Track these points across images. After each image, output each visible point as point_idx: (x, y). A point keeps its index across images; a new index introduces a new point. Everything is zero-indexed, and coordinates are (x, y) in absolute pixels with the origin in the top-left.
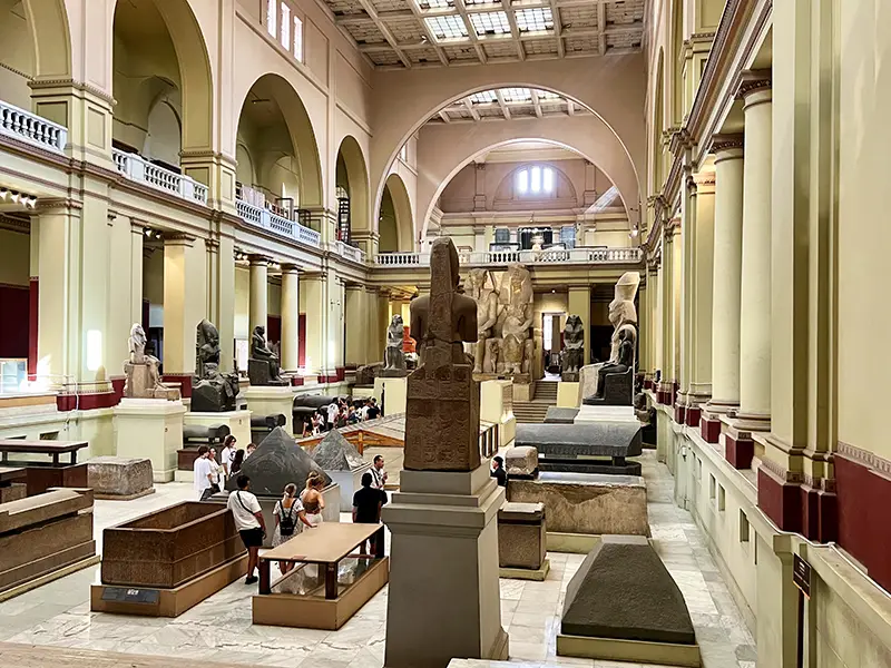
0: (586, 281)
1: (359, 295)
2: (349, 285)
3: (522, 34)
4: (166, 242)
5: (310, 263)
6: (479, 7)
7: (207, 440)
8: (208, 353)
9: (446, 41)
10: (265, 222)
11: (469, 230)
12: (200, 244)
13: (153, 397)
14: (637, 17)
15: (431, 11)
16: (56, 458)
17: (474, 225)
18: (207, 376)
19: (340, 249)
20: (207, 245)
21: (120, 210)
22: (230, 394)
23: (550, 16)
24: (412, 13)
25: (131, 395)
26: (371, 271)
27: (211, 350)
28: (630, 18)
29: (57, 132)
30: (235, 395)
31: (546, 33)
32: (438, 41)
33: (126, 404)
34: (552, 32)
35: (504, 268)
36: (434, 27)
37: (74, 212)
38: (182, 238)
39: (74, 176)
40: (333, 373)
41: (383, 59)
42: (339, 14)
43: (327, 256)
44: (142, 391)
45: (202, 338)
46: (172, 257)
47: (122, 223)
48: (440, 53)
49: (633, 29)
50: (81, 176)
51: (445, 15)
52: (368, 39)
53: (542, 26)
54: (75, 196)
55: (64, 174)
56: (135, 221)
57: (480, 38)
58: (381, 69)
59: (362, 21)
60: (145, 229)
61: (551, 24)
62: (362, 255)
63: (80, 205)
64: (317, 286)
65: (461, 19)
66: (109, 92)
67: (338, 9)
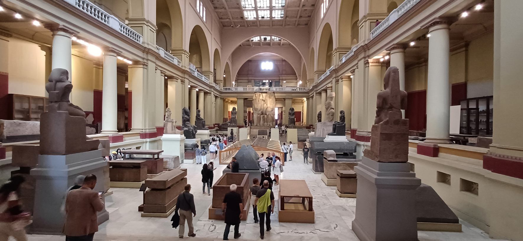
0: (291, 97)
1: (219, 100)
2: (216, 97)
3: (273, 19)
4: (168, 80)
5: (207, 89)
6: (262, 8)
7: (191, 148)
8: (187, 118)
9: (249, 19)
10: (196, 74)
11: (246, 81)
12: (179, 81)
13: (175, 134)
14: (309, 15)
15: (246, 9)
16: (154, 156)
17: (248, 79)
18: (186, 126)
19: (214, 85)
20: (181, 81)
21: (159, 68)
22: (194, 133)
23: (283, 13)
24: (240, 9)
25: (167, 133)
26: (221, 93)
27: (188, 117)
28: (307, 15)
29: (139, 37)
30: (196, 133)
31: (280, 18)
32: (246, 19)
33: (165, 136)
34: (283, 18)
35: (266, 93)
36: (246, 14)
37: (145, 67)
38: (175, 79)
39: (145, 54)
40: (213, 126)
41: (226, 24)
42: (215, 8)
43: (211, 87)
44: (171, 131)
45: (184, 114)
46: (170, 85)
47: (158, 72)
48: (245, 23)
49: (308, 19)
50: (147, 54)
51: (250, 10)
52: (223, 17)
53: (279, 16)
54: (145, 61)
55: (142, 53)
56: (163, 72)
57: (259, 19)
58: (225, 28)
59: (223, 10)
60: (165, 76)
61: (283, 16)
62: (219, 87)
63: (147, 64)
64: (208, 97)
65: (255, 12)
66: (155, 24)
67: (215, 6)
